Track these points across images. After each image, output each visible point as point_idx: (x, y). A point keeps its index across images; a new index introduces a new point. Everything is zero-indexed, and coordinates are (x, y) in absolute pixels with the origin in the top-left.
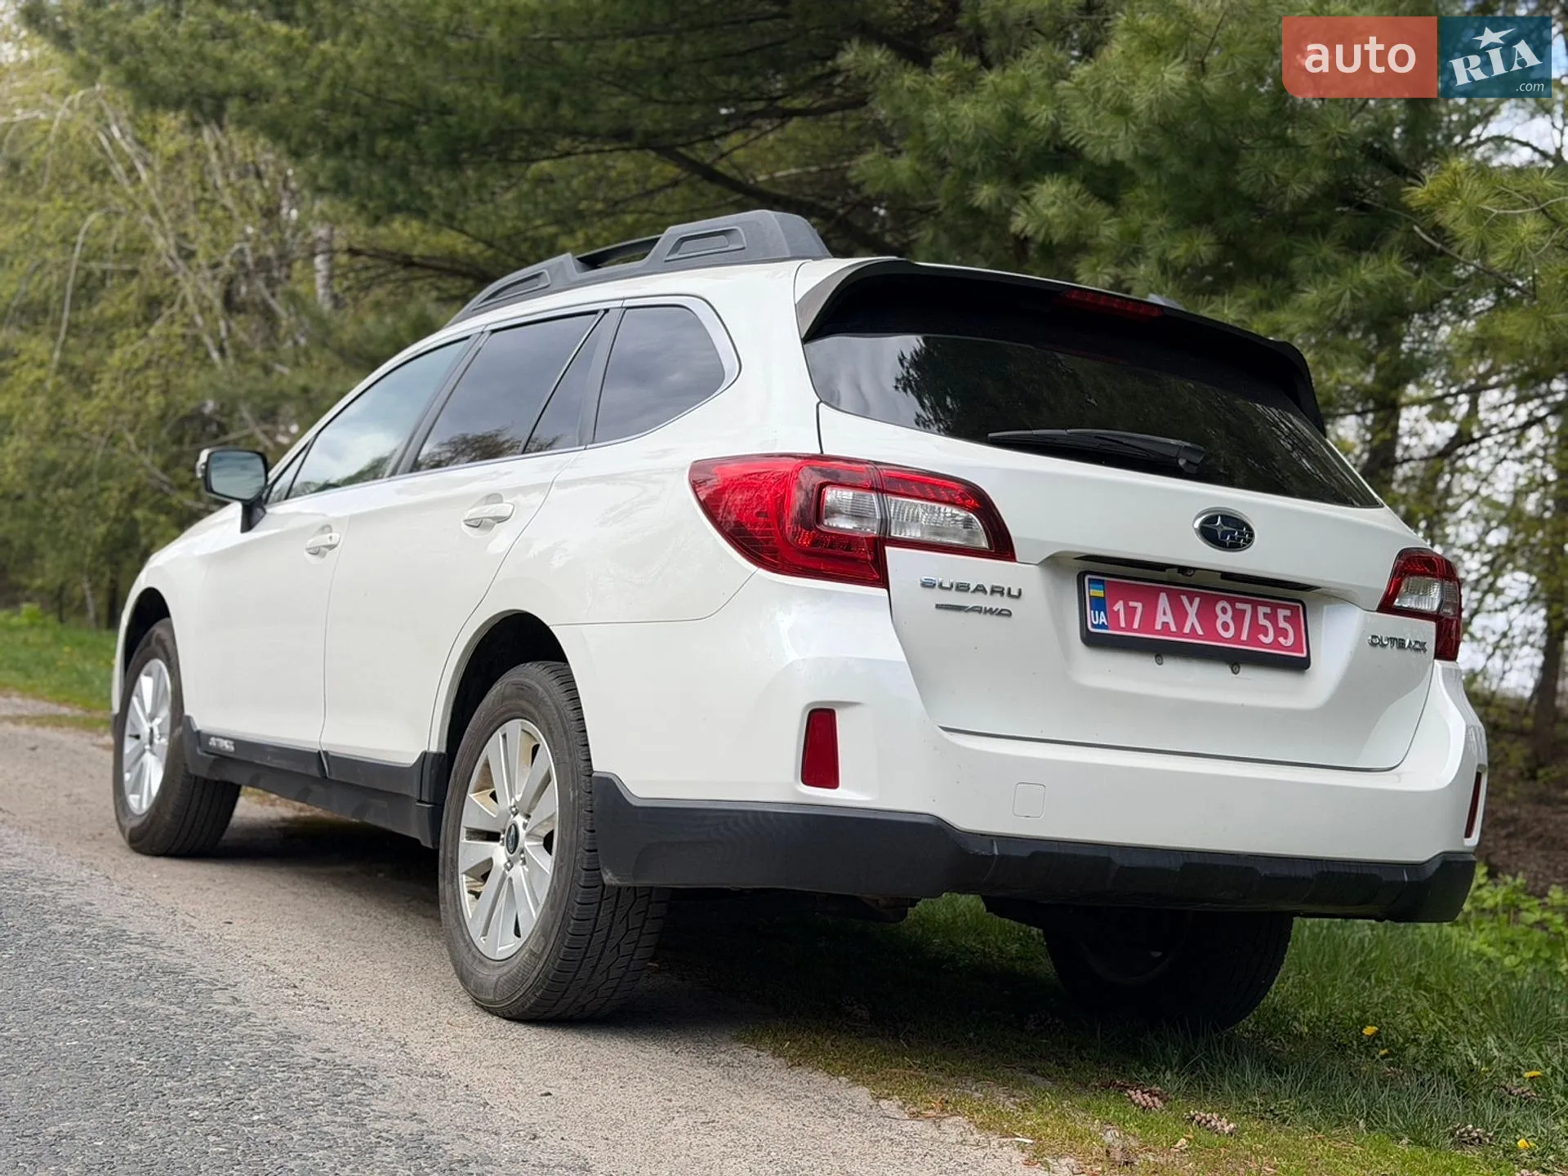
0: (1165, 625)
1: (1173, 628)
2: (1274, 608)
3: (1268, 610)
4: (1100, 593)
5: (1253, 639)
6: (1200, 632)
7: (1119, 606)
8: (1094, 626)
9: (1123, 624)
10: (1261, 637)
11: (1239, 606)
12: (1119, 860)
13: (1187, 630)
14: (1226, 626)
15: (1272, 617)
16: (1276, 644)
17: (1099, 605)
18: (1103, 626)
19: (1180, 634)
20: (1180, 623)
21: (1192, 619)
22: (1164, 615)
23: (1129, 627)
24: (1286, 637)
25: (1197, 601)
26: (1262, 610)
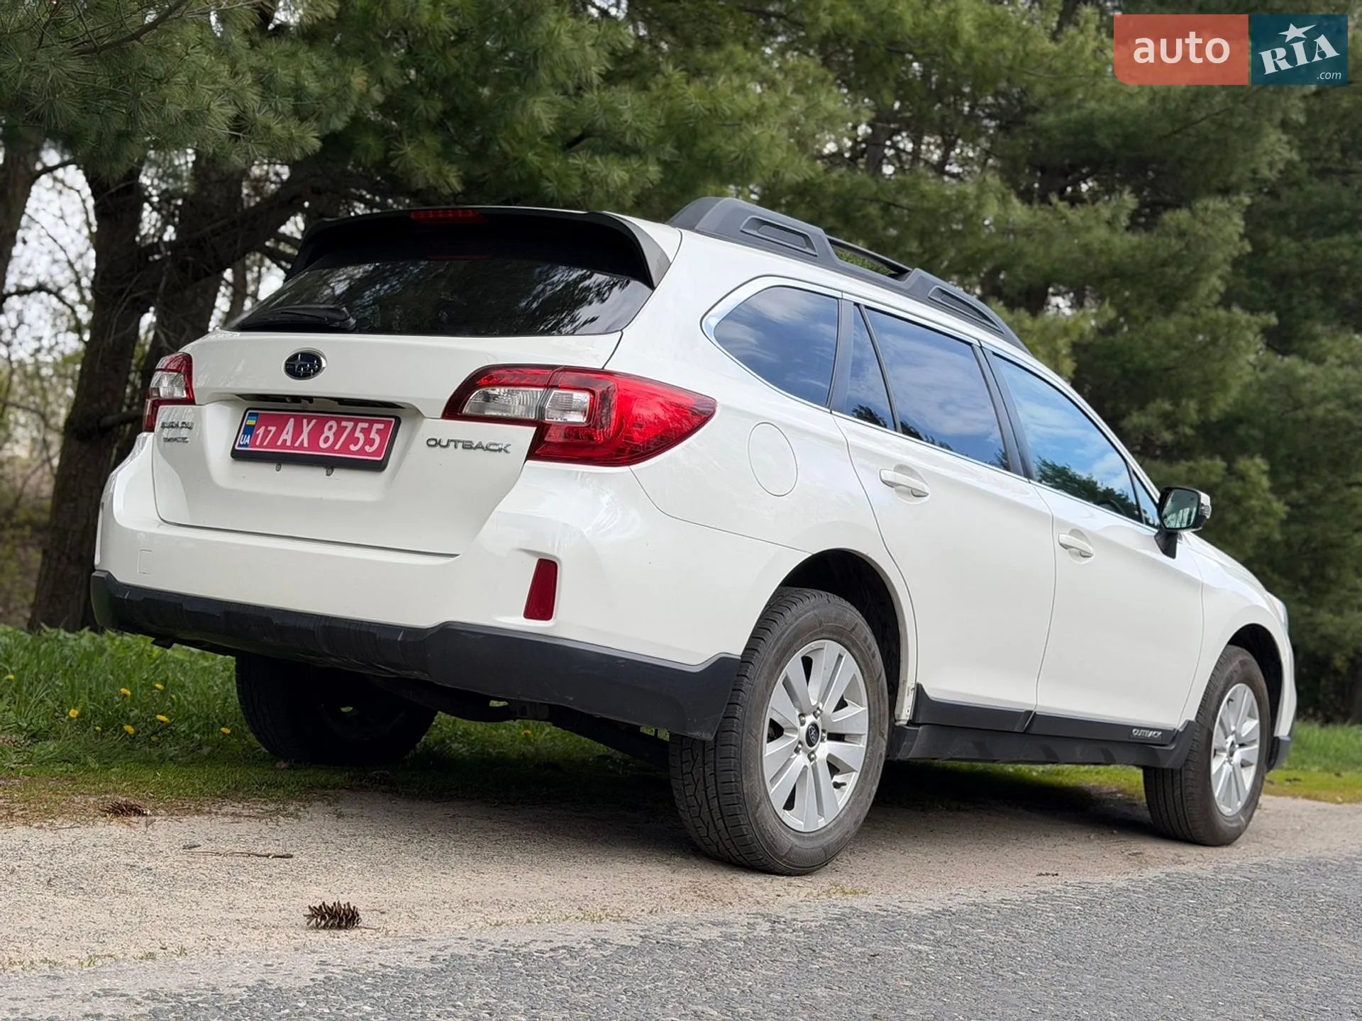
0: (285, 441)
1: (288, 444)
2: (371, 423)
3: (366, 425)
4: (252, 422)
5: (345, 448)
6: (306, 445)
7: (261, 431)
8: (240, 445)
9: (258, 443)
10: (353, 448)
11: (344, 424)
12: (187, 607)
13: (297, 444)
14: (326, 440)
15: (366, 432)
16: (362, 451)
17: (249, 430)
18: (246, 445)
19: (292, 447)
20: (294, 441)
21: (304, 437)
22: (287, 436)
23: (261, 445)
24: (371, 446)
25: (314, 421)
26: (361, 425)
